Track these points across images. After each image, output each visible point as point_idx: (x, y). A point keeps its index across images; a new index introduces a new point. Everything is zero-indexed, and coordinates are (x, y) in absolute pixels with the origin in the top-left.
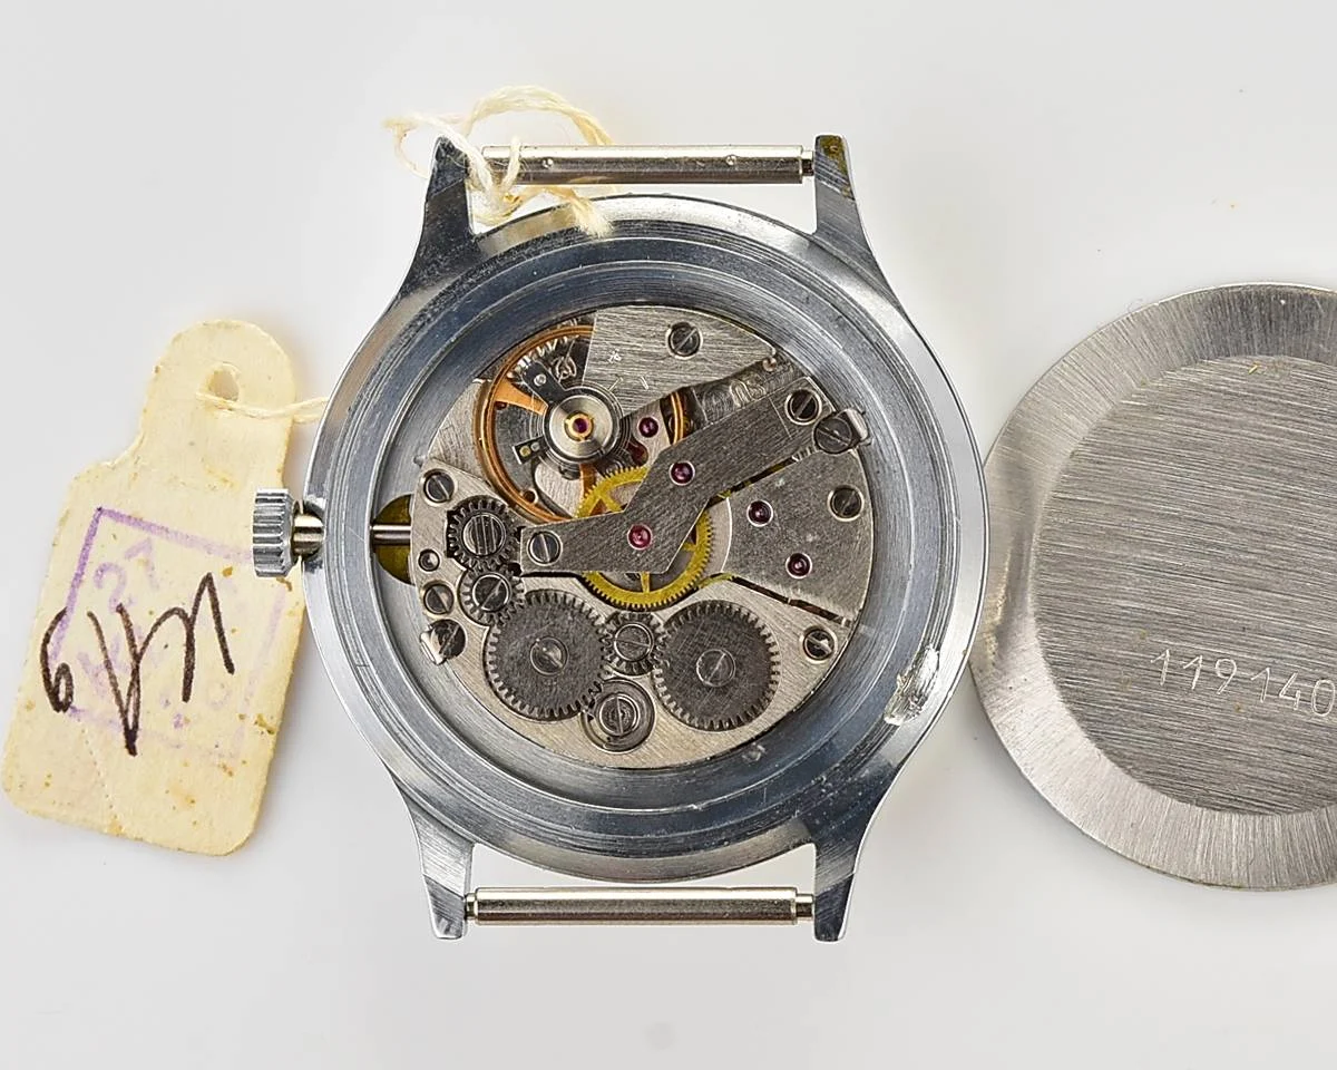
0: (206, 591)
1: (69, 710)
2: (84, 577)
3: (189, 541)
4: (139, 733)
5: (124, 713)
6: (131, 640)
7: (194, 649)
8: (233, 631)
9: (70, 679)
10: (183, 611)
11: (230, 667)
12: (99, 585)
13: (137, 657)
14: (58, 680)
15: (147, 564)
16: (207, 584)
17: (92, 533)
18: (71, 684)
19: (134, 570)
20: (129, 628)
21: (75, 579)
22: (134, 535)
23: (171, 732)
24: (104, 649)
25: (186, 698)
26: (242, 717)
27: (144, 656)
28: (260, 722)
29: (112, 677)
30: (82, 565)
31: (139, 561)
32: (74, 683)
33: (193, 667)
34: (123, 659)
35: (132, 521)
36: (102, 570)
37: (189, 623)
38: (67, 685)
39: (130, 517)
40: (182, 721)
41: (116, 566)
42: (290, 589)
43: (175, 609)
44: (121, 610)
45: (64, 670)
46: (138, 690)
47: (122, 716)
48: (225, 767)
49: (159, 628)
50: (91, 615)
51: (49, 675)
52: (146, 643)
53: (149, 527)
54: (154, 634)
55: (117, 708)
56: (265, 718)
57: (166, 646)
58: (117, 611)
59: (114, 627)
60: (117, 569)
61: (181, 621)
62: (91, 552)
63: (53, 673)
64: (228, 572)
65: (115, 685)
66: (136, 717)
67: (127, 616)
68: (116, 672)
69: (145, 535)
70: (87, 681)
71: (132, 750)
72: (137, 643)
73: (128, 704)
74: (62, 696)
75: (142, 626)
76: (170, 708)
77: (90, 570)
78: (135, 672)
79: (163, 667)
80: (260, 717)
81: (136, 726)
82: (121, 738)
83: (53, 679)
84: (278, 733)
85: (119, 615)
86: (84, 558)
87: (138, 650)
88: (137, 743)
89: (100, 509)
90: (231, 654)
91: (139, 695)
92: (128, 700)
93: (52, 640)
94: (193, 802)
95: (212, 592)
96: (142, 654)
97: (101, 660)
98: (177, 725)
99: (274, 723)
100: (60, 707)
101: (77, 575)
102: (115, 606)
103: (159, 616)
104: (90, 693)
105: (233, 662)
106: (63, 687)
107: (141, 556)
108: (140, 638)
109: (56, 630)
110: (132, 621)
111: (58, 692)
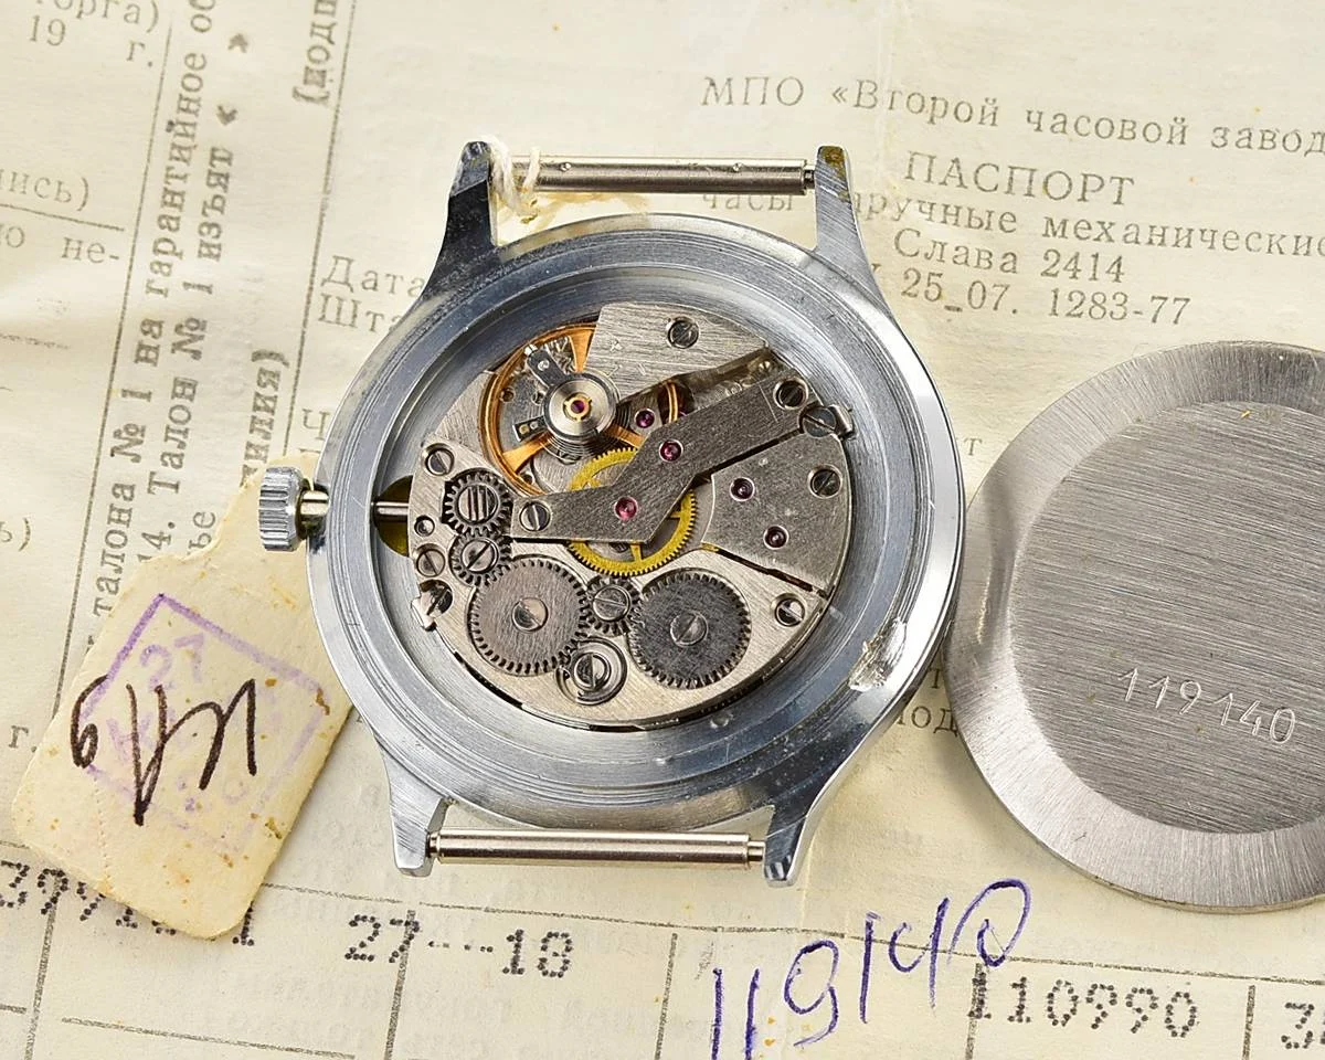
0: (246, 695)
1: (88, 768)
2: (131, 652)
3: (241, 645)
4: (150, 806)
5: (139, 784)
6: (163, 721)
7: (221, 744)
8: (263, 737)
9: (95, 739)
10: (219, 707)
11: (252, 769)
12: (144, 662)
13: (165, 738)
14: (84, 737)
15: (195, 656)
16: (249, 689)
17: (149, 615)
18: (95, 745)
19: (180, 658)
20: (163, 708)
21: (123, 652)
22: (189, 628)
23: (181, 812)
24: (135, 721)
25: (204, 784)
26: (253, 816)
27: (171, 739)
28: (270, 825)
29: (136, 749)
30: (133, 640)
31: (188, 652)
32: (98, 745)
33: (216, 760)
34: (150, 737)
35: (190, 614)
36: (151, 650)
37: (223, 719)
38: (91, 744)
39: (188, 610)
40: (194, 806)
41: (165, 651)
42: (328, 713)
43: (212, 703)
44: (159, 690)
45: (92, 730)
46: (159, 768)
47: (137, 786)
48: (226, 858)
49: (193, 717)
50: (129, 688)
51: (77, 731)
52: (176, 727)
53: (206, 624)
54: (186, 721)
55: (134, 778)
56: (276, 823)
57: (195, 735)
58: (156, 690)
59: (149, 705)
60: (165, 653)
61: (215, 716)
62: (143, 632)
63: (81, 730)
64: (271, 683)
65: (137, 757)
66: (150, 791)
67: (165, 698)
68: (141, 745)
69: (199, 630)
70: (112, 745)
71: (139, 819)
72: (167, 724)
73: (145, 777)
74: (84, 753)
75: (177, 709)
76: (185, 792)
77: (139, 648)
78: (159, 751)
79: (188, 752)
80: (271, 820)
81: (148, 799)
82: (131, 807)
83: (79, 736)
84: (285, 841)
85: (156, 695)
86: (136, 634)
87: (167, 731)
88: (146, 815)
89: (161, 596)
90: (256, 758)
91: (158, 773)
92: (147, 774)
93: (87, 700)
94: (187, 881)
95: (252, 698)
96: (170, 735)
97: (129, 731)
98: (188, 808)
99: (284, 829)
100: (81, 762)
101: (125, 648)
102: (155, 686)
103: (195, 706)
104: (112, 757)
105: (257, 764)
106: (87, 745)
107: (191, 647)
108: (171, 720)
109: (91, 694)
110: (168, 704)
111: (82, 748)
